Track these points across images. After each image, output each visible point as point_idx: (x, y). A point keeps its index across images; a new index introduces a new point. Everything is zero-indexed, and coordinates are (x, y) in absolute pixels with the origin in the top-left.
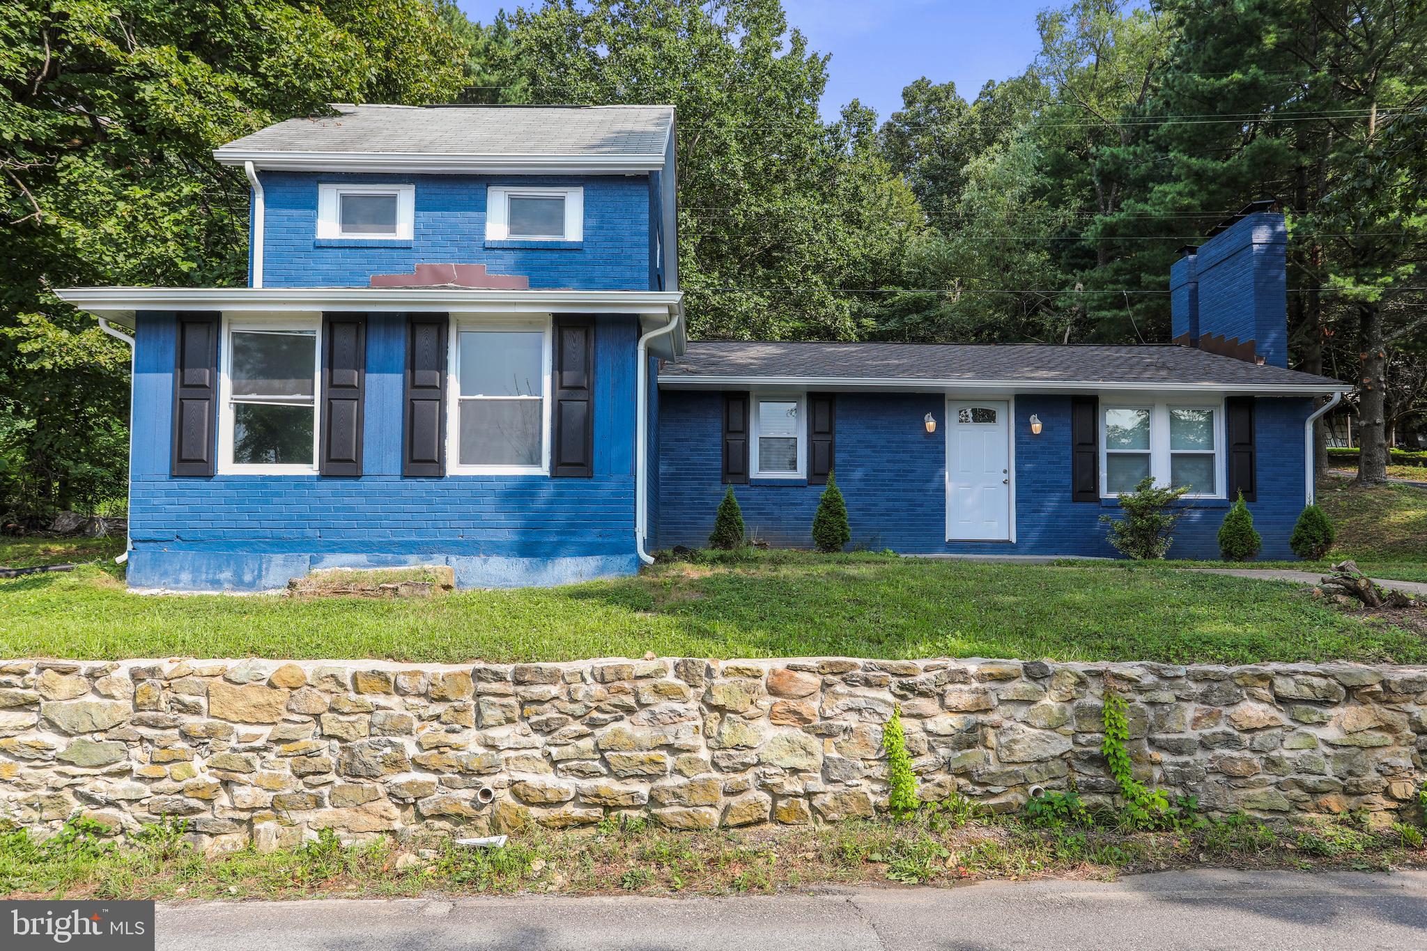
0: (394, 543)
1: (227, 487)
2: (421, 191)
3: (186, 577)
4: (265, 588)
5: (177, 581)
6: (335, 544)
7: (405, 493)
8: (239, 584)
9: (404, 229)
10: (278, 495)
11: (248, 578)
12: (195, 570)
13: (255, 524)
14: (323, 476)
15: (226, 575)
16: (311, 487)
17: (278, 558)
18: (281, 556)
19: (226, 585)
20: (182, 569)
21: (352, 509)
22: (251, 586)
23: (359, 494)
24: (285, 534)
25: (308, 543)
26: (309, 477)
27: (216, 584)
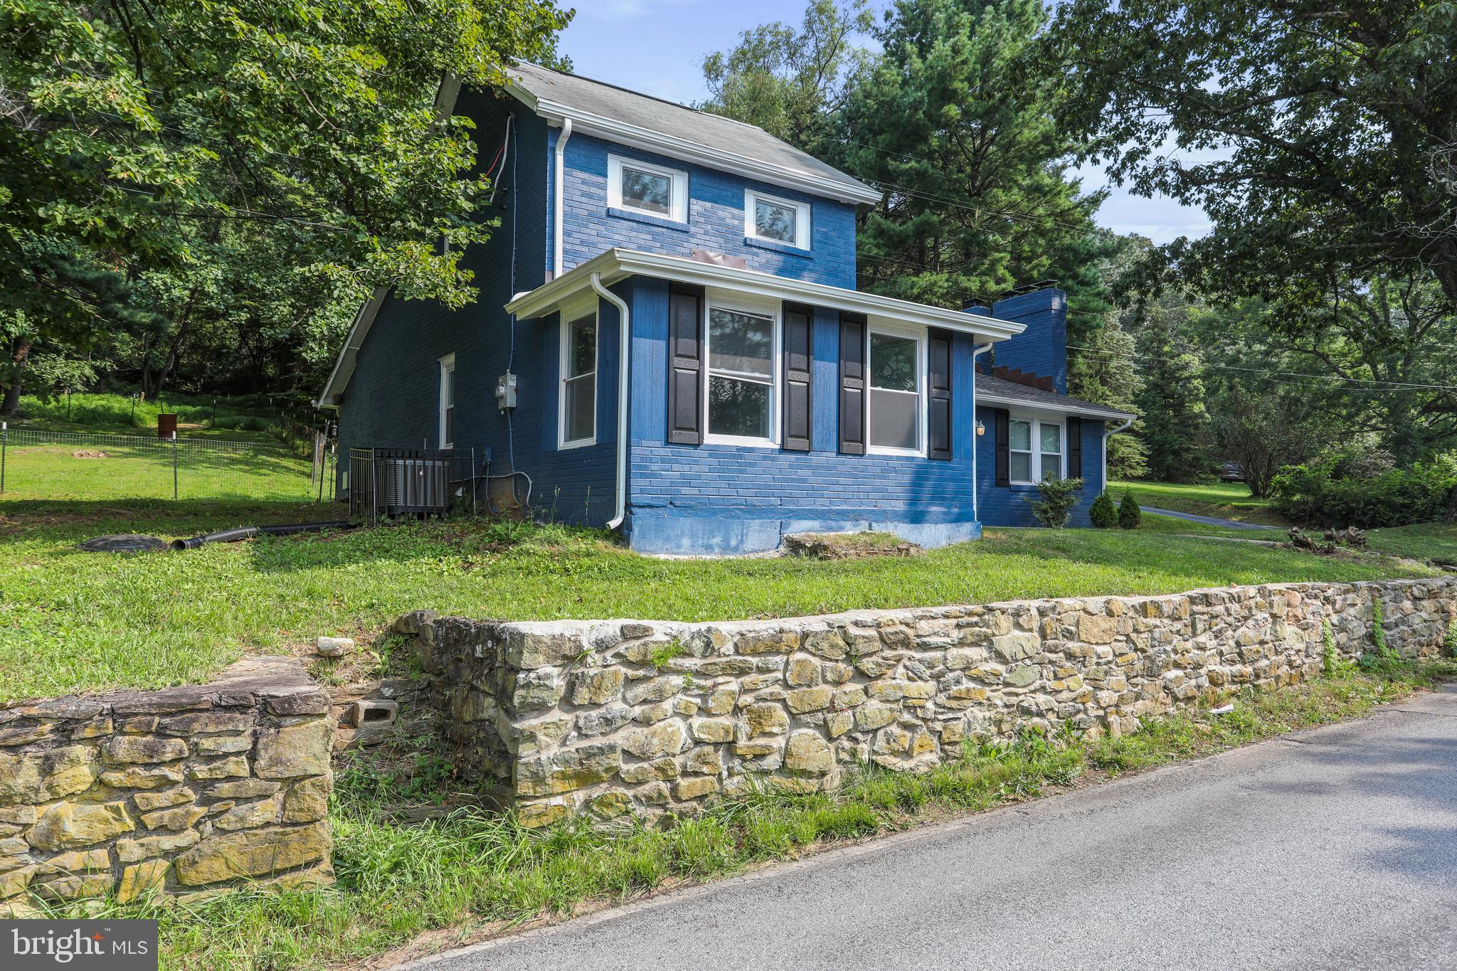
0: (831, 511)
1: (710, 455)
2: (694, 180)
3: (686, 542)
4: (745, 552)
5: (679, 546)
6: (792, 511)
7: (840, 468)
8: (726, 548)
9: (677, 213)
10: (751, 465)
11: (733, 543)
12: (693, 536)
13: (733, 492)
14: (783, 450)
15: (717, 540)
16: (773, 459)
17: (756, 524)
18: (758, 522)
19: (716, 550)
20: (683, 534)
21: (804, 481)
22: (735, 550)
23: (809, 467)
24: (756, 501)
25: (772, 511)
26: (773, 450)
27: (709, 548)
